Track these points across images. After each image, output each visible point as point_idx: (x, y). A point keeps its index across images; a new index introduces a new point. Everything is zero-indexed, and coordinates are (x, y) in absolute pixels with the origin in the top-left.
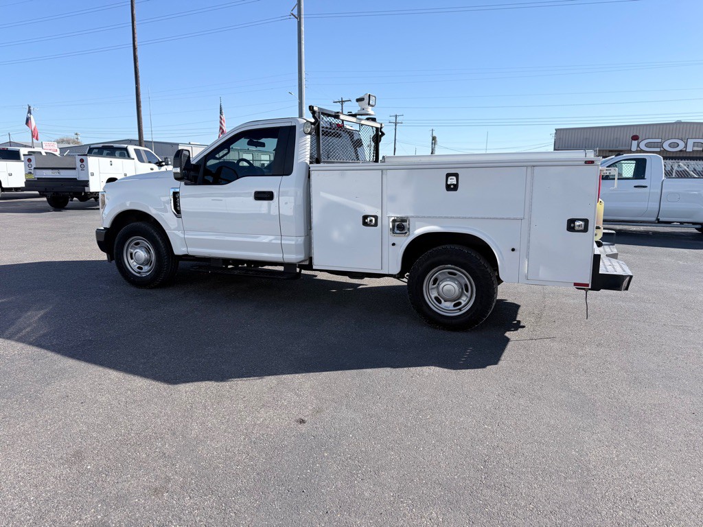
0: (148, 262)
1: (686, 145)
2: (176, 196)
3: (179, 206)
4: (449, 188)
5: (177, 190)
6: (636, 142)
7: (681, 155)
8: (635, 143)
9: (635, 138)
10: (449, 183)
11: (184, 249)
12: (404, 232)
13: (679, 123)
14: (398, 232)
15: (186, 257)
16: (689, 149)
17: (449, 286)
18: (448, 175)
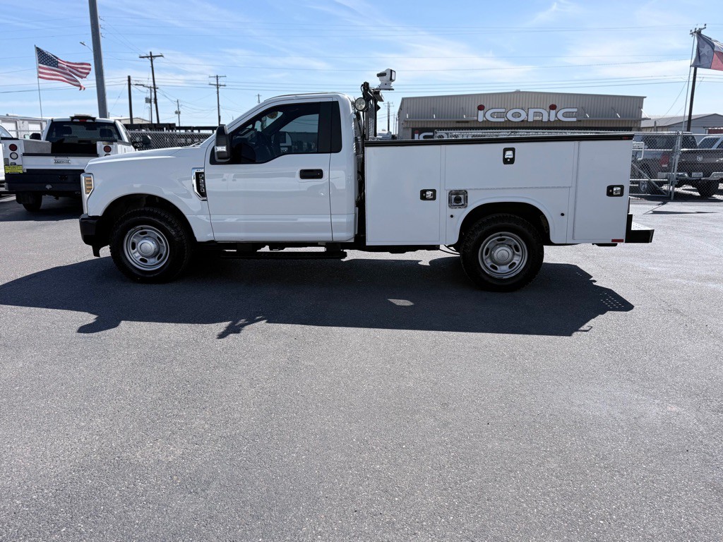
0: (157, 254)
1: (528, 115)
2: (199, 177)
3: (205, 188)
4: (506, 161)
5: (202, 171)
6: (482, 111)
7: (522, 126)
8: (481, 113)
9: (481, 108)
10: (506, 157)
11: (209, 235)
12: (460, 204)
13: (518, 92)
14: (455, 204)
15: (212, 244)
16: (530, 119)
17: (502, 252)
18: (505, 150)
